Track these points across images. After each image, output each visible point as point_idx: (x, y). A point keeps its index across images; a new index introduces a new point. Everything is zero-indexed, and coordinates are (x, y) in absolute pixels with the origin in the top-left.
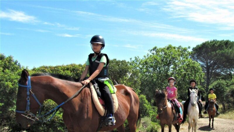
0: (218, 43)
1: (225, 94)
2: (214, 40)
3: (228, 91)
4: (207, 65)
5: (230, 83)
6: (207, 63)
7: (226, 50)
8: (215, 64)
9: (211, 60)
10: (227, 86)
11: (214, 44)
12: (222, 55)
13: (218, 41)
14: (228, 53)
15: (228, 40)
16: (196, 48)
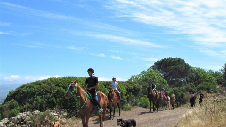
0: (173, 60)
1: (178, 96)
2: (170, 58)
3: (180, 94)
4: (165, 75)
5: (181, 89)
6: (165, 74)
7: (179, 66)
8: (170, 75)
9: (168, 72)
10: (179, 91)
11: (170, 61)
12: (176, 69)
13: (173, 59)
14: (180, 68)
15: (180, 58)
16: (157, 62)
